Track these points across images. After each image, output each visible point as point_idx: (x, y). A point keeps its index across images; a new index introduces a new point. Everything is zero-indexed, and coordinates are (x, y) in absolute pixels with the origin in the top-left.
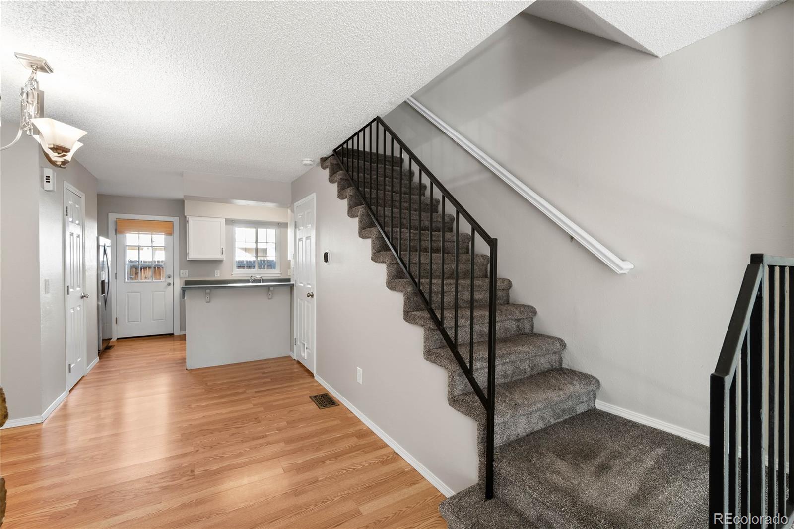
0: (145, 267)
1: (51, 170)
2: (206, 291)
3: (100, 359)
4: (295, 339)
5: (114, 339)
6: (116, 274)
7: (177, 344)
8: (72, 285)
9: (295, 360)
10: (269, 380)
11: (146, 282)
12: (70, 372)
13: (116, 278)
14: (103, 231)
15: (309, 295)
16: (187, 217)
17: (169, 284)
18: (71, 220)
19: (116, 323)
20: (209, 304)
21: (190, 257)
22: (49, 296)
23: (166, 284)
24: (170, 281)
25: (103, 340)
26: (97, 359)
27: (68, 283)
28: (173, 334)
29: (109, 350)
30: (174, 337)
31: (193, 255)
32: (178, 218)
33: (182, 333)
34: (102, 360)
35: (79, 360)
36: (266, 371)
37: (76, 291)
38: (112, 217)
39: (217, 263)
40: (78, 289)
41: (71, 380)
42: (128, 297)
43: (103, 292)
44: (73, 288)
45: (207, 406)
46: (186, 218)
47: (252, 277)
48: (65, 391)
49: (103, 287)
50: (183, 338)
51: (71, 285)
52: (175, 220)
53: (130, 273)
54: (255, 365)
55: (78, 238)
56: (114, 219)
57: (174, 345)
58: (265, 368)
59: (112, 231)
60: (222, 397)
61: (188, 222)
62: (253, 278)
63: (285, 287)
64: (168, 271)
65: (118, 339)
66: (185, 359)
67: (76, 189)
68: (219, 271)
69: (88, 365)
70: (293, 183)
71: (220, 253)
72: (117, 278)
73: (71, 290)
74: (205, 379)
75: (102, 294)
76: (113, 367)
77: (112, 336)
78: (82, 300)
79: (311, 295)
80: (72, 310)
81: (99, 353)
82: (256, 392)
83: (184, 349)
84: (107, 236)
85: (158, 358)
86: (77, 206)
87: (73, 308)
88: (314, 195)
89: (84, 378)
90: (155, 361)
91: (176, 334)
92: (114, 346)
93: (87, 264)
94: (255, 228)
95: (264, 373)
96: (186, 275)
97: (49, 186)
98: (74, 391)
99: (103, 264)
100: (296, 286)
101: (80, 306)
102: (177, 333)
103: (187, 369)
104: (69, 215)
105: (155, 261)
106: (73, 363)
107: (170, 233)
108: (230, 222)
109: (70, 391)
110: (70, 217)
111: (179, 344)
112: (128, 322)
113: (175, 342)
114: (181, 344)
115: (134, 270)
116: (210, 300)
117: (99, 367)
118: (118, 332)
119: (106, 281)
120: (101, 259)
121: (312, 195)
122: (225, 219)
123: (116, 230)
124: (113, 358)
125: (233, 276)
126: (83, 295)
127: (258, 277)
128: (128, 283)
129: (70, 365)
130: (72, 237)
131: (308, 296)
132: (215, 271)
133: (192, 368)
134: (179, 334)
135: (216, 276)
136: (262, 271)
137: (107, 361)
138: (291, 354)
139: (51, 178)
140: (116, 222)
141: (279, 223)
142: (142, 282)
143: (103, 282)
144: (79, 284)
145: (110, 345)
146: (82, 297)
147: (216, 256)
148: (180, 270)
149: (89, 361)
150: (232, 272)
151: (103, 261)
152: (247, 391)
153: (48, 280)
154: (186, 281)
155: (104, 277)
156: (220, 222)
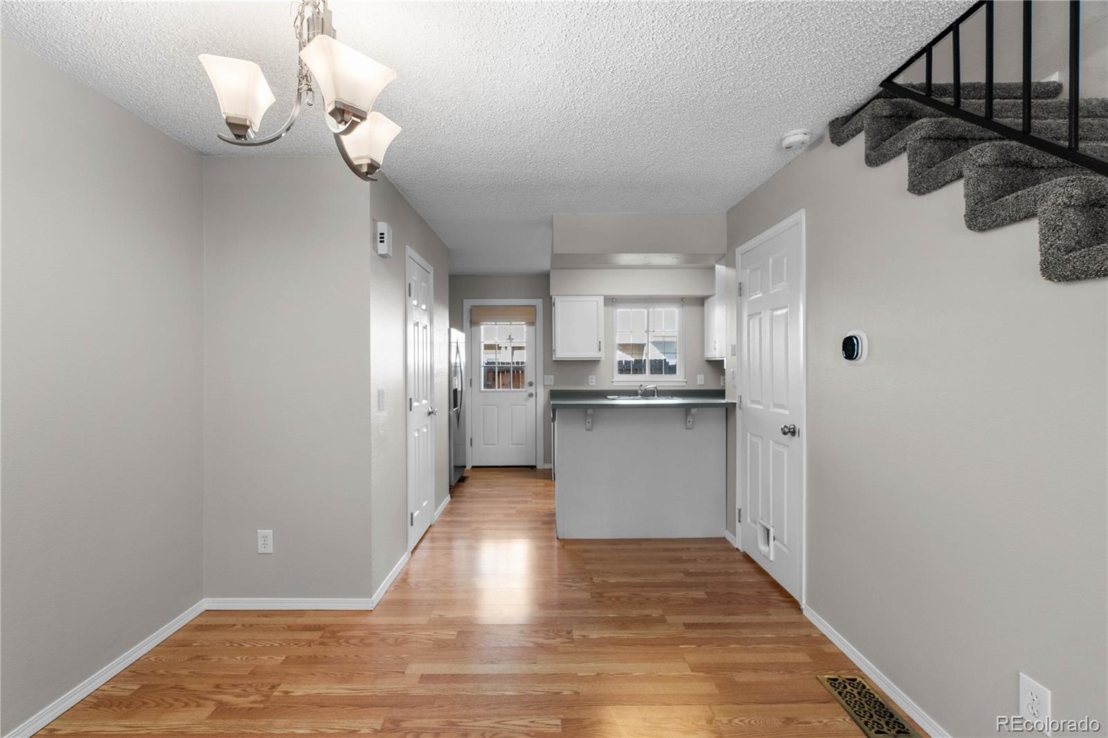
0: (504, 371)
1: (386, 224)
2: (586, 412)
3: (451, 497)
4: (740, 510)
5: (469, 467)
6: (471, 380)
7: (539, 485)
8: (417, 397)
9: (737, 549)
10: (700, 594)
11: (504, 391)
12: (412, 524)
13: (471, 385)
14: (455, 321)
15: (786, 430)
16: (553, 297)
17: (531, 395)
18: (415, 303)
19: (471, 445)
20: (589, 432)
21: (557, 356)
22: (384, 414)
23: (526, 394)
24: (532, 390)
25: (455, 467)
26: (448, 498)
27: (411, 395)
28: (535, 467)
29: (462, 484)
30: (536, 471)
31: (561, 353)
32: (541, 300)
33: (547, 466)
34: (454, 499)
35: (424, 504)
36: (691, 567)
37: (421, 405)
38: (468, 304)
39: (592, 364)
40: (424, 402)
41: (415, 534)
42: (484, 410)
43: (455, 406)
44: (418, 400)
45: (600, 643)
46: (551, 299)
47: (641, 386)
48: (406, 553)
49: (455, 398)
50: (548, 475)
51: (415, 398)
52: (538, 303)
53: (486, 379)
54: (666, 550)
55: (425, 330)
56: (469, 307)
57: (537, 486)
58: (685, 561)
59: (466, 324)
60: (623, 623)
61: (554, 304)
62: (643, 388)
63: (714, 409)
64: (529, 376)
65: (473, 467)
66: (554, 515)
67: (422, 259)
68: (594, 377)
69: (437, 507)
70: (731, 212)
71: (597, 348)
72: (473, 385)
73: (415, 404)
74: (588, 567)
75: (454, 408)
76: (465, 515)
77: (465, 462)
78: (430, 417)
79: (793, 432)
80: (416, 432)
81: (450, 489)
82: (689, 626)
83: (550, 496)
84: (461, 329)
85: (519, 506)
86: (423, 284)
87: (418, 430)
88: (801, 216)
89: (431, 530)
90: (514, 512)
91: (538, 467)
92: (468, 477)
93: (436, 366)
94: (645, 308)
95: (687, 573)
96: (552, 382)
97: (383, 248)
98: (417, 552)
99: (456, 367)
100: (740, 408)
101: (426, 426)
102: (541, 465)
103: (558, 538)
104: (412, 294)
105: (513, 363)
106: (416, 510)
107: (532, 323)
108: (611, 301)
109: (413, 552)
110: (414, 299)
111: (543, 484)
112: (484, 444)
113: (539, 480)
114: (546, 485)
115: (492, 374)
116: (592, 425)
117: (449, 511)
118: (473, 458)
119: (459, 389)
120: (453, 361)
121: (797, 214)
122: (602, 297)
123: (471, 321)
124: (465, 499)
125: (614, 384)
126: (430, 410)
127: (650, 387)
128: (483, 392)
129: (412, 514)
130: (416, 327)
131: (785, 433)
132: (590, 377)
133: (566, 538)
134: (542, 468)
135: (590, 384)
136: (657, 377)
137: (459, 502)
138: (729, 537)
139: (385, 236)
140: (471, 310)
141: (682, 299)
142: (499, 392)
143: (455, 391)
144: (425, 395)
145: (464, 475)
146: (430, 413)
147: (591, 354)
148: (544, 374)
149: (438, 501)
150: (613, 378)
151: (456, 363)
152: (670, 619)
153: (383, 390)
154: (551, 391)
155: (457, 385)
156: (597, 302)
